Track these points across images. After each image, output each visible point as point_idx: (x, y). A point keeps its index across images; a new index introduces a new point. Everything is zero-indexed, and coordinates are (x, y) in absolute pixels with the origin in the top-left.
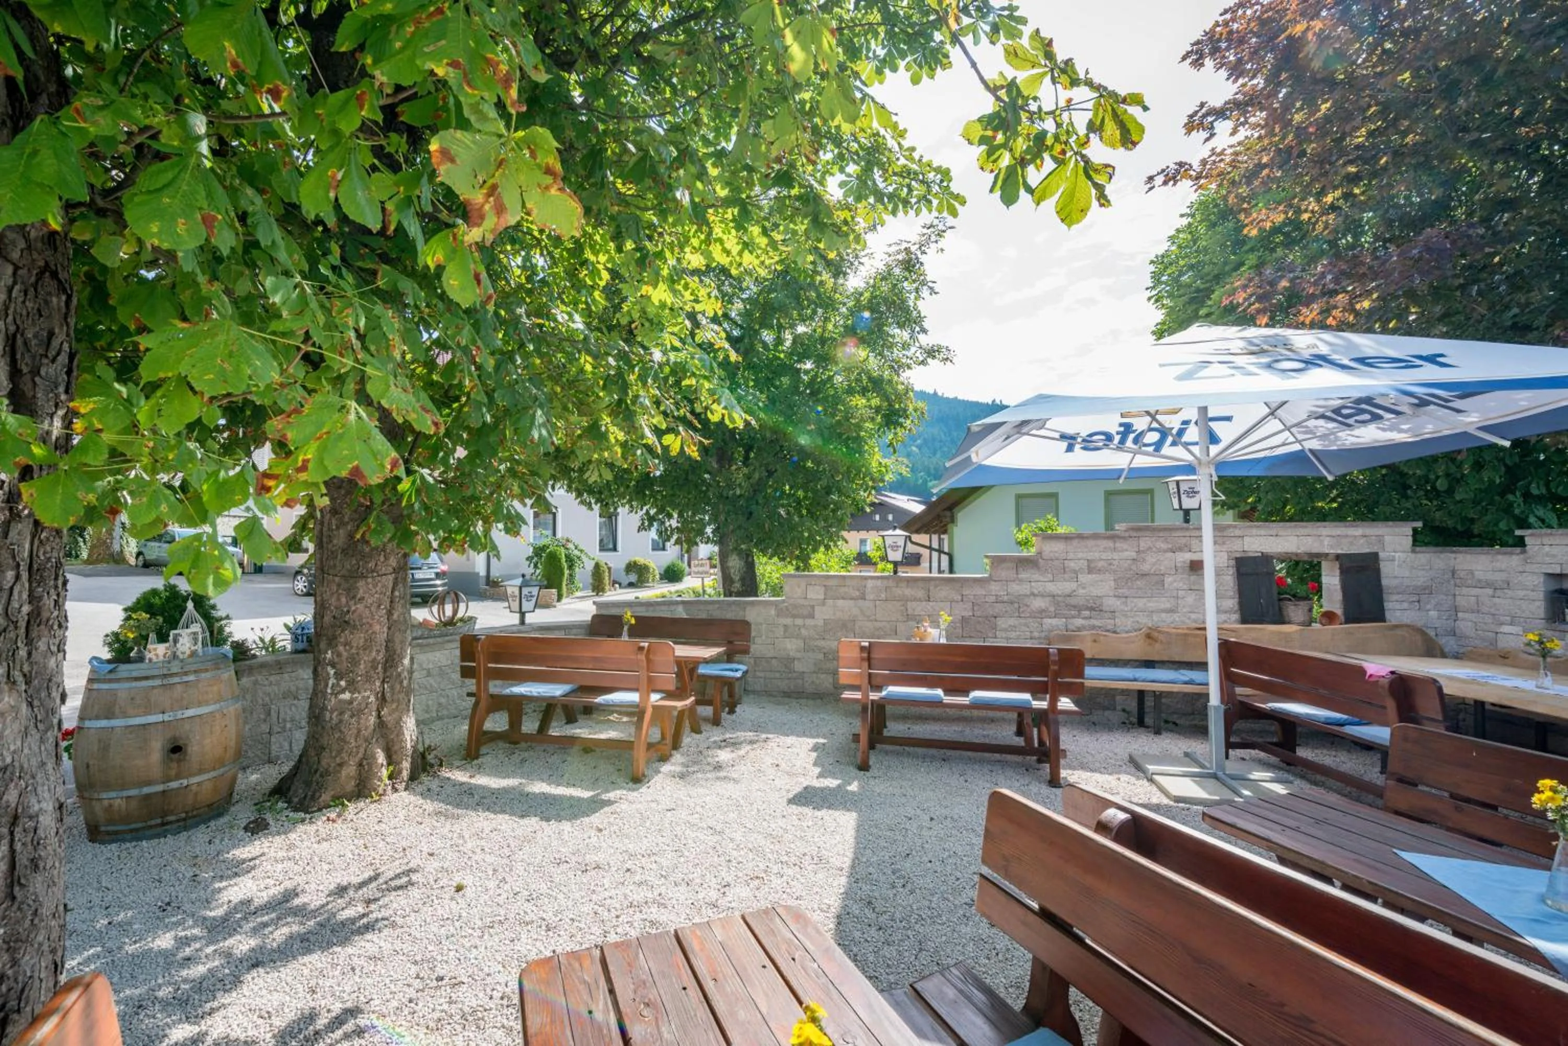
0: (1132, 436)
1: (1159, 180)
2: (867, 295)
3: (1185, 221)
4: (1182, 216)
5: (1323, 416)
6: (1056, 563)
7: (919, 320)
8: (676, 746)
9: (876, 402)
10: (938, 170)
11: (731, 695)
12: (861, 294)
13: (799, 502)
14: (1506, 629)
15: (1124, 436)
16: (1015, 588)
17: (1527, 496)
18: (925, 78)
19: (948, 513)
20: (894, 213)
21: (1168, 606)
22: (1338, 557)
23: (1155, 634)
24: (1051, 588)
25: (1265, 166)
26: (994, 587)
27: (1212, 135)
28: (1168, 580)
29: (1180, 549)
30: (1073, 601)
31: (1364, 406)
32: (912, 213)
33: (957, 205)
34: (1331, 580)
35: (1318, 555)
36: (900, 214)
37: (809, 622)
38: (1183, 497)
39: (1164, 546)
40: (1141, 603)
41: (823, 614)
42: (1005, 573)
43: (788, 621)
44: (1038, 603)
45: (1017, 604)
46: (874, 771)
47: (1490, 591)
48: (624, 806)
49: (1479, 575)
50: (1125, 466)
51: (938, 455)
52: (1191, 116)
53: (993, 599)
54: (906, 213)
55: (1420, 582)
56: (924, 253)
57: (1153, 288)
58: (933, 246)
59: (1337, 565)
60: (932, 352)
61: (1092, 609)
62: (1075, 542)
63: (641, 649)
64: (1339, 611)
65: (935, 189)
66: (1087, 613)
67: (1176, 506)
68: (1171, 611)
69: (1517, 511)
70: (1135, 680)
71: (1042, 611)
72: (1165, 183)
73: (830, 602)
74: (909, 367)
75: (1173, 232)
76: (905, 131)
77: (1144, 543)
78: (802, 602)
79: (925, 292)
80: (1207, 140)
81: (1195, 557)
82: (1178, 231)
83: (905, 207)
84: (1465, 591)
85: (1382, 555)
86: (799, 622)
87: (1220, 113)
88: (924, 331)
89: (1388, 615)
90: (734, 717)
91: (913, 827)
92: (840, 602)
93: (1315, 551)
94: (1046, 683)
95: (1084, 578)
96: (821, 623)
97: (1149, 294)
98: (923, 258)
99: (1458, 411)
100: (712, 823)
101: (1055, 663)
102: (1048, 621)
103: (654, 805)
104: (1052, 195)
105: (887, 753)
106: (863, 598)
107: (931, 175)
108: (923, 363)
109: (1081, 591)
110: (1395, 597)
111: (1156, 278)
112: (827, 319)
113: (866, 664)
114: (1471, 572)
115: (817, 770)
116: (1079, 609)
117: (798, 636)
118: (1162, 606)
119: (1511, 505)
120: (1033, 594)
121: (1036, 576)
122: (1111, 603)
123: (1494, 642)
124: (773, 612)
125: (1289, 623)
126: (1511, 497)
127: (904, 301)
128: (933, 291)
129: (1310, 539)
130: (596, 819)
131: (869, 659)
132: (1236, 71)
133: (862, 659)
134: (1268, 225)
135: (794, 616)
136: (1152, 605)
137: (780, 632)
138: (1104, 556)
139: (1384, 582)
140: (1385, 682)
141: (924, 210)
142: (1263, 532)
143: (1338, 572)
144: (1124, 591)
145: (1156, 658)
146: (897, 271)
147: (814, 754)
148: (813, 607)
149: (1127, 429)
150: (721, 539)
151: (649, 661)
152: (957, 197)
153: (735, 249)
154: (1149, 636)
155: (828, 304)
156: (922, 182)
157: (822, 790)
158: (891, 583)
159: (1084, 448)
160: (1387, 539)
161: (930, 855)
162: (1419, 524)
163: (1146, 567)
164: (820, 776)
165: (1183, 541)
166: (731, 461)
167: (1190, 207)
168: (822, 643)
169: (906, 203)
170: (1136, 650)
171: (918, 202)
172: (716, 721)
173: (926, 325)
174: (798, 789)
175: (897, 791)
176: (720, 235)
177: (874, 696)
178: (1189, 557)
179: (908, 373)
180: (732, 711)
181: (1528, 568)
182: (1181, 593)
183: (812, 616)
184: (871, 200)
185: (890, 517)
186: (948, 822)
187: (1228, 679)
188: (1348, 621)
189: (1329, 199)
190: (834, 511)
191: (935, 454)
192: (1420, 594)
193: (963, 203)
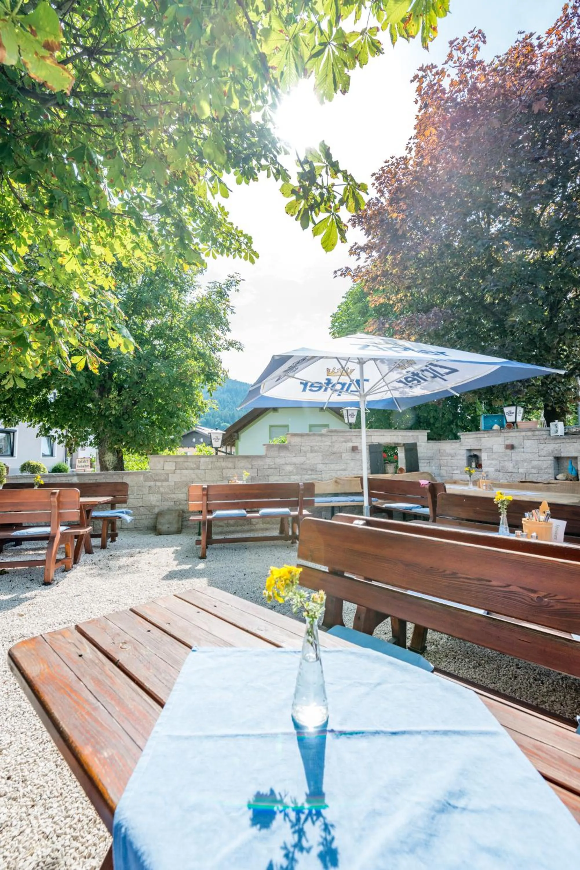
0: (330, 385)
1: (339, 273)
2: (198, 306)
3: (344, 300)
4: (343, 297)
5: (401, 382)
6: (297, 447)
7: (226, 324)
8: (76, 562)
9: (202, 364)
10: (246, 236)
11: (113, 530)
12: (195, 305)
13: (153, 423)
14: (455, 472)
15: (328, 384)
16: (278, 461)
17: (457, 425)
18: (243, 183)
19: (236, 434)
20: (222, 253)
21: (343, 467)
22: (404, 444)
23: (338, 481)
24: (295, 460)
25: (379, 276)
26: (268, 461)
27: (359, 258)
28: (344, 455)
29: (348, 441)
30: (304, 467)
31: (415, 377)
32: (231, 256)
33: (254, 257)
34: (401, 454)
35: (397, 444)
36: (225, 255)
37: (165, 484)
38: (349, 417)
39: (342, 439)
40: (332, 466)
41: (173, 479)
42: (274, 453)
43: (152, 484)
44: (289, 468)
45: (278, 468)
46: (209, 558)
47: (450, 457)
48: (38, 599)
49: (447, 451)
50: (326, 401)
51: (227, 409)
52: (352, 247)
53: (267, 466)
54: (228, 255)
55: (429, 455)
56: (229, 290)
57: (332, 328)
58: (234, 287)
59: (403, 448)
60: (231, 344)
61: (312, 470)
62: (305, 437)
63: (54, 494)
64: (404, 468)
65: (244, 246)
66: (310, 472)
67: (346, 421)
68: (345, 470)
69: (454, 431)
70: (331, 502)
71: (290, 472)
72: (341, 275)
73: (178, 471)
74: (219, 350)
75: (339, 304)
76: (228, 213)
77: (334, 438)
78: (161, 472)
79: (229, 311)
80: (358, 259)
81: (355, 444)
82: (342, 304)
83: (228, 251)
84: (443, 458)
85: (418, 444)
86: (159, 484)
87: (363, 249)
88: (229, 330)
89: (420, 469)
90: (115, 543)
91: (236, 580)
92: (185, 472)
93: (396, 442)
94: (298, 501)
95: (309, 455)
96: (173, 484)
97: (330, 331)
98: (228, 292)
99: (445, 380)
100: (108, 598)
101: (302, 490)
102: (292, 477)
103: (64, 595)
104: (320, 233)
105: (215, 549)
106: (198, 468)
107: (242, 239)
108: (227, 349)
109: (308, 462)
110: (422, 461)
111: (333, 323)
112: (173, 317)
113: (205, 498)
114: (445, 450)
115: (176, 562)
116: (306, 470)
117: (158, 492)
118: (341, 468)
119: (452, 429)
120: (286, 464)
121: (289, 455)
122: (320, 467)
123: (452, 477)
124: (142, 478)
125: (387, 473)
126: (452, 426)
127: (218, 313)
128: (233, 312)
129: (395, 437)
130: (17, 610)
131: (207, 495)
132: (368, 233)
133: (203, 495)
134: (378, 303)
135: (155, 481)
136: (337, 467)
137: (146, 491)
138: (318, 444)
139: (419, 455)
140: (427, 487)
141: (238, 256)
142: (379, 434)
143: (404, 451)
144: (327, 461)
145: (339, 492)
146: (214, 297)
147: (174, 555)
148: (168, 474)
149: (329, 381)
150: (99, 443)
151: (59, 502)
152: (255, 253)
153: (129, 246)
154: (336, 482)
155: (174, 307)
156: (237, 240)
157: (180, 571)
158: (214, 459)
159: (311, 390)
160: (420, 437)
161: (247, 591)
162: (429, 431)
163: (335, 450)
164: (178, 565)
165: (349, 437)
166: (109, 392)
167: (346, 294)
168: (173, 496)
169: (228, 249)
170: (331, 489)
171: (235, 251)
172: (103, 546)
173: (230, 327)
174: (165, 573)
175: (224, 566)
176: (120, 234)
177: (209, 517)
178: (351, 445)
179: (218, 354)
180: (113, 540)
181: (462, 447)
182: (349, 462)
183: (167, 480)
184: (210, 243)
185: (202, 440)
186: (253, 575)
187: (371, 495)
188: (407, 472)
189: (399, 296)
190: (174, 427)
191: (224, 409)
192: (430, 459)
193: (258, 257)
